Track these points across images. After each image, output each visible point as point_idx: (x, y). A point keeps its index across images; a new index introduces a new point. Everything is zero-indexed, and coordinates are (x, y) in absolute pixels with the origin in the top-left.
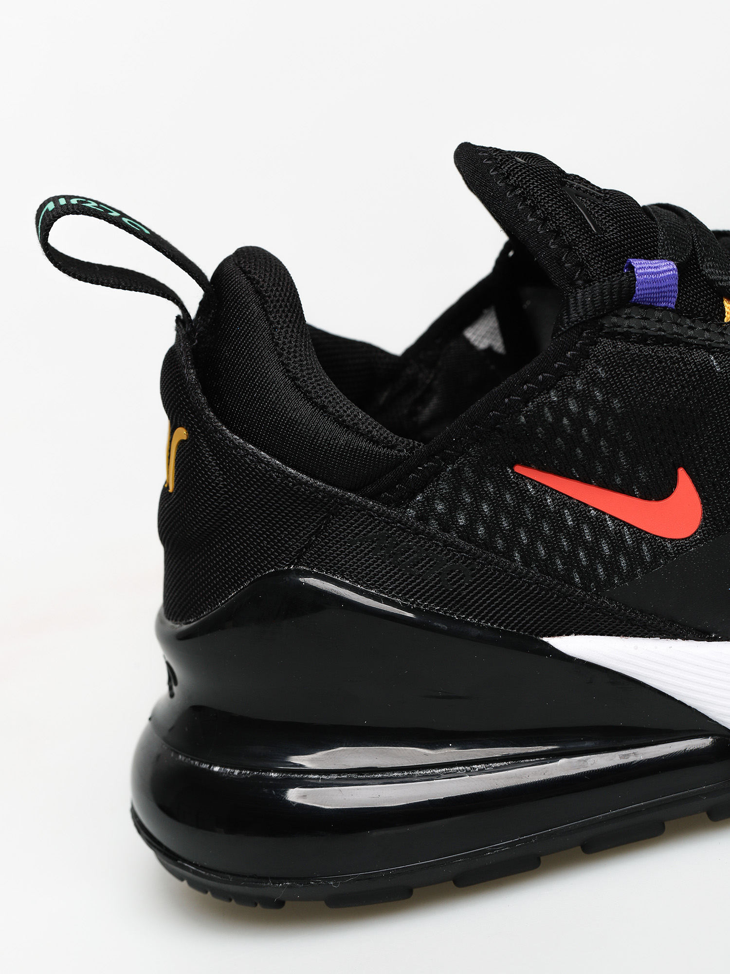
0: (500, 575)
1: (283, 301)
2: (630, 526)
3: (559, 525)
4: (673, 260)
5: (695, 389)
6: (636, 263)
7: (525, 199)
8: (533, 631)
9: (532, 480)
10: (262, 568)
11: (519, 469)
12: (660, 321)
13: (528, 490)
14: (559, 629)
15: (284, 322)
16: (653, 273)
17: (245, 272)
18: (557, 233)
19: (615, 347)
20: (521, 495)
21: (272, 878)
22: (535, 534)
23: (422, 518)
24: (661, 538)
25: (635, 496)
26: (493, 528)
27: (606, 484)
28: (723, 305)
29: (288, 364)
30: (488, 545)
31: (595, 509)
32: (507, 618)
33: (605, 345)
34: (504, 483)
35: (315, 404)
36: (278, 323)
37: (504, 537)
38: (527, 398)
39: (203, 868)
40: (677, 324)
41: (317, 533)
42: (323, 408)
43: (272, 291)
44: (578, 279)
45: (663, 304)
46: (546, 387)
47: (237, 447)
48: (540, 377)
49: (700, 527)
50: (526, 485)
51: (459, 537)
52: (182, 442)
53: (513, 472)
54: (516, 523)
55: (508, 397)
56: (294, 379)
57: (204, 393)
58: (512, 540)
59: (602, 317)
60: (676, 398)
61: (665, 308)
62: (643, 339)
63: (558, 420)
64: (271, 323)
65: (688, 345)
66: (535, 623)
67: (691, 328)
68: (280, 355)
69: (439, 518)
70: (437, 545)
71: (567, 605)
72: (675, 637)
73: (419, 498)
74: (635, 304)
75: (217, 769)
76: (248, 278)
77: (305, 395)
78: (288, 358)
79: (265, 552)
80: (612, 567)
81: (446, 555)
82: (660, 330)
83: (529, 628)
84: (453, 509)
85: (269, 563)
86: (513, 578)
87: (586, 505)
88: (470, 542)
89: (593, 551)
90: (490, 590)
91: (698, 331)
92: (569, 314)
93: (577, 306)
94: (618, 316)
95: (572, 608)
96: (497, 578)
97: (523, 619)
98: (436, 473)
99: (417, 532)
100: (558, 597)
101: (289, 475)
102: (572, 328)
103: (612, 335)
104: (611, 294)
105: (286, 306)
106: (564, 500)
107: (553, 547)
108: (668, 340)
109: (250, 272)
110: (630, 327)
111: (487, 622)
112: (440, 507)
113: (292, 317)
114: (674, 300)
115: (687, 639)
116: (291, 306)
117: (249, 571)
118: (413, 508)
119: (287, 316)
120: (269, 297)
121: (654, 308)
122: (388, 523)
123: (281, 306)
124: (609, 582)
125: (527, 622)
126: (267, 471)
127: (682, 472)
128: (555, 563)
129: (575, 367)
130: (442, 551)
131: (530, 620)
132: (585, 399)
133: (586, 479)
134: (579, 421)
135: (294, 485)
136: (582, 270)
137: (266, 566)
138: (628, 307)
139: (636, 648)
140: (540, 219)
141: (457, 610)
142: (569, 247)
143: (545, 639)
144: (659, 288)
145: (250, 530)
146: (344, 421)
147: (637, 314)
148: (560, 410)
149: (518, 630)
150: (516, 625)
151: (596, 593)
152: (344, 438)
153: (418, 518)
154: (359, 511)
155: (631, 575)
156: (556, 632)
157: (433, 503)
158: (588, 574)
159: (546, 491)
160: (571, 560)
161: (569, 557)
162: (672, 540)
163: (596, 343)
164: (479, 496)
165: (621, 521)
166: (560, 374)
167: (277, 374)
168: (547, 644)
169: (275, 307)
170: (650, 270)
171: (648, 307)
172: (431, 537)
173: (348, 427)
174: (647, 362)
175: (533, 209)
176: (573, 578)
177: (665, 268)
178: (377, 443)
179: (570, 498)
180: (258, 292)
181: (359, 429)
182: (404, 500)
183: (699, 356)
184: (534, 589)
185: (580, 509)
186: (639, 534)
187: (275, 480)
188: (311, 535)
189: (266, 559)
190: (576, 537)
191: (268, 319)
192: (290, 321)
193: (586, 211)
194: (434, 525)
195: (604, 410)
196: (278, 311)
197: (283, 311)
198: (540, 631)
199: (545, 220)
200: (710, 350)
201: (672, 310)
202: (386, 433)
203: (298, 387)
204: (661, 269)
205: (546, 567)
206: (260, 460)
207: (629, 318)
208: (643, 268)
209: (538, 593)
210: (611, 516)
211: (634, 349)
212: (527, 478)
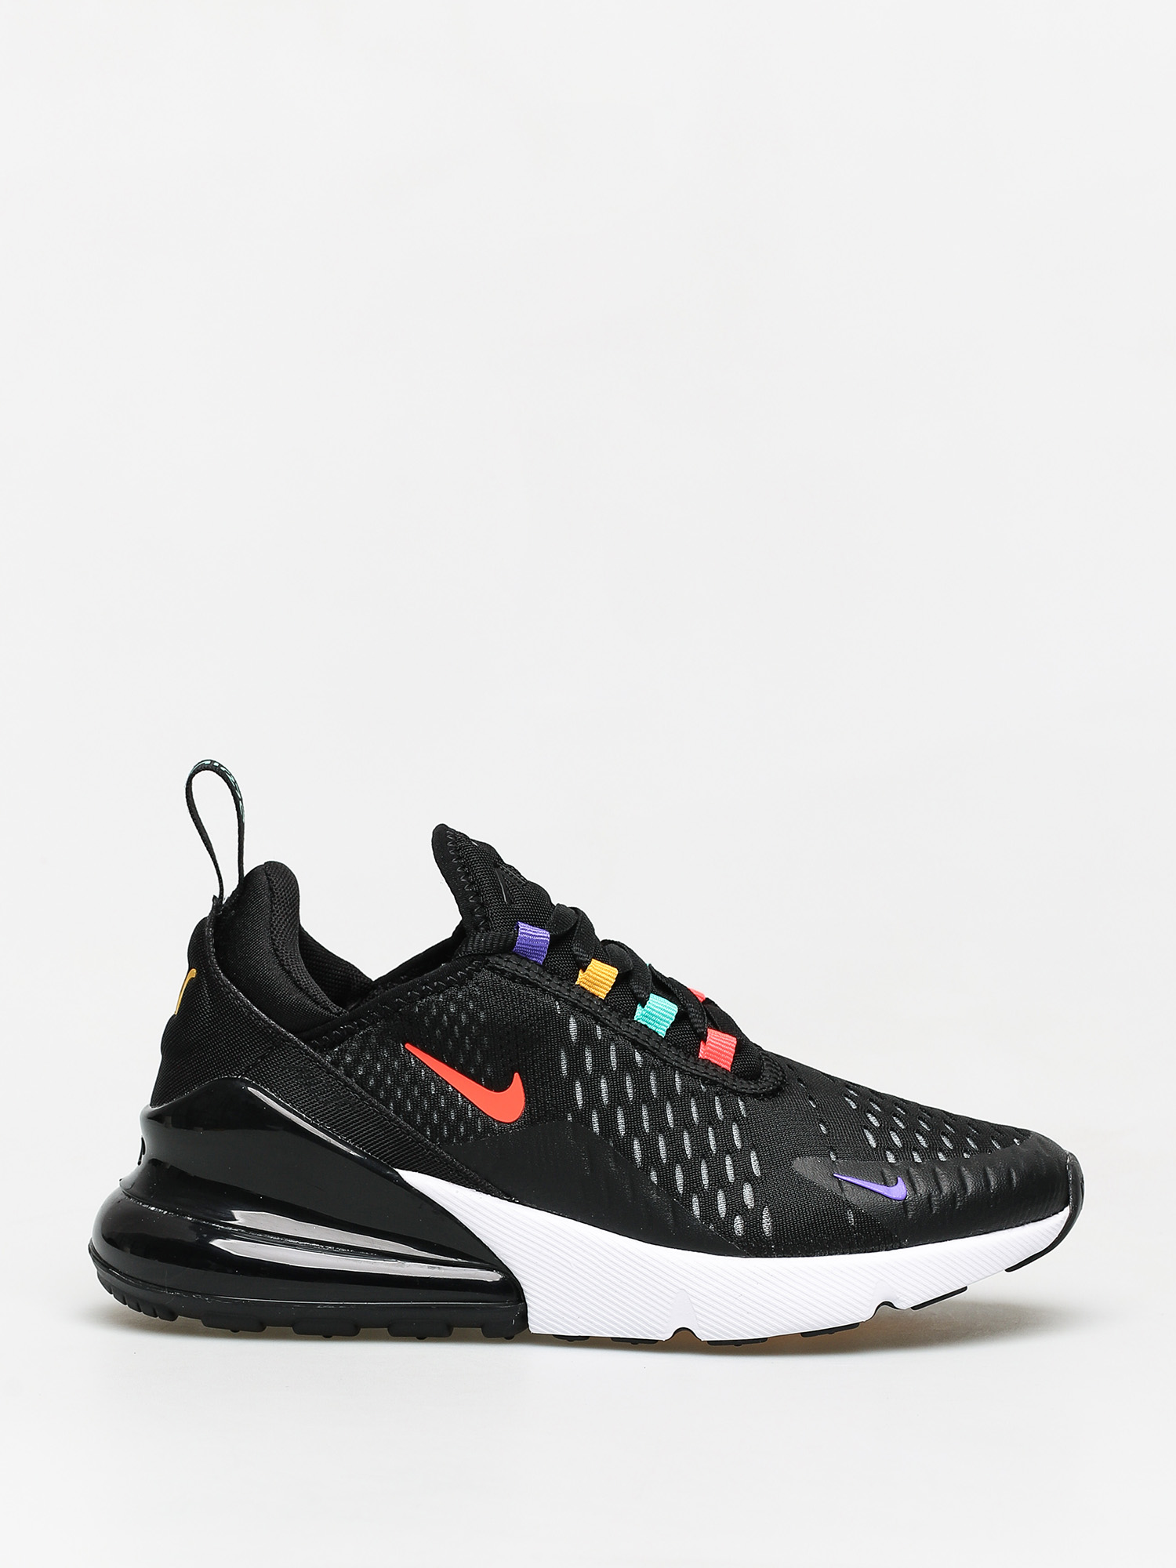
0: (377, 1115)
1: (286, 899)
2: (473, 1105)
3: (425, 1093)
4: (550, 932)
5: (538, 1020)
6: (521, 925)
7: (464, 867)
8: (391, 1162)
9: (415, 1056)
10: (220, 1074)
11: (408, 1046)
12: (528, 969)
13: (411, 1062)
14: (409, 1165)
15: (282, 913)
16: (531, 935)
17: (267, 875)
18: (477, 894)
19: (492, 977)
20: (405, 1066)
21: (168, 1288)
22: (407, 1094)
23: (335, 1063)
24: (492, 1118)
25: (482, 1085)
26: (380, 1082)
27: (463, 1071)
28: (578, 974)
29: (275, 940)
30: (373, 1093)
31: (452, 1087)
32: (374, 1148)
33: (485, 975)
34: (395, 1053)
35: (284, 969)
36: (277, 912)
37: (386, 1090)
38: (424, 995)
39: (125, 1275)
40: (540, 975)
41: (263, 1057)
42: (289, 972)
43: (280, 890)
44: (481, 926)
45: (534, 959)
46: (438, 991)
47: (225, 986)
48: (435, 983)
49: (520, 1117)
50: (410, 1059)
51: (356, 1083)
52: (192, 978)
53: (404, 1048)
54: (397, 1082)
55: (411, 991)
56: (276, 950)
57: (215, 946)
58: (390, 1092)
59: (490, 955)
60: (523, 1022)
61: (535, 962)
62: (513, 978)
63: (440, 1015)
64: (273, 911)
65: (544, 991)
66: (393, 1156)
67: (549, 980)
68: (272, 933)
69: (346, 1066)
70: (340, 1084)
71: (417, 1148)
72: (487, 1193)
73: (336, 1049)
74: (515, 953)
75: (153, 1208)
76: (268, 879)
77: (280, 962)
78: (276, 936)
79: (225, 1063)
80: (453, 1130)
81: (344, 1092)
82: (527, 975)
83: (387, 1159)
84: (357, 1061)
85: (226, 1071)
86: (385, 1119)
87: (447, 1083)
88: (363, 1088)
89: (443, 1116)
90: (377, 1142)
91: (554, 984)
92: (467, 946)
93: (474, 943)
94: (500, 957)
95: (420, 1151)
96: (374, 1116)
97: (385, 1151)
98: (351, 1033)
99: (329, 1072)
100: (413, 1141)
101: (253, 1012)
102: (466, 956)
103: (493, 969)
104: (499, 941)
105: (287, 903)
106: (433, 1076)
107: (416, 1105)
108: (530, 983)
109: (270, 875)
110: (506, 967)
111: (360, 1146)
112: (349, 1059)
113: (289, 911)
114: (543, 958)
115: (495, 1196)
116: (290, 904)
117: (211, 1075)
118: (330, 1055)
119: (285, 909)
120: (277, 893)
121: (528, 960)
122: (311, 1061)
123: (283, 902)
124: (449, 1139)
125: (387, 1154)
126: (240, 1006)
127: (516, 1074)
128: (416, 1116)
129: (461, 982)
130: (342, 1088)
131: (390, 1153)
132: (461, 1006)
133: (451, 1065)
134: (454, 1020)
135: (255, 1019)
136: (486, 921)
137: (223, 1073)
138: (510, 954)
139: (457, 1192)
140: (469, 881)
141: (341, 1133)
142: (482, 905)
143: (397, 1170)
144: (533, 946)
145: (219, 1047)
146: (300, 984)
147: (513, 959)
148: (443, 1010)
149: (380, 1158)
150: (380, 1154)
151: (439, 1146)
152: (296, 996)
153: (332, 1063)
154: (294, 1048)
155: (465, 1138)
156: (406, 1167)
157: (345, 1055)
158: (436, 1131)
159: (423, 1067)
160: (427, 1117)
161: (426, 1115)
162: (499, 1122)
163: (480, 971)
164: (377, 1058)
165: (468, 1100)
166: (450, 985)
167: (266, 945)
168: (397, 1173)
169: (279, 901)
170: (529, 932)
171: (522, 958)
172: (338, 1078)
173: (301, 989)
174: (511, 992)
175: (467, 875)
176: (426, 1131)
177: (543, 935)
178: (317, 1003)
179: (437, 1075)
180: (271, 889)
181: (308, 991)
182: (324, 1049)
183: (547, 1000)
184: (397, 1131)
185: (442, 1084)
186: (478, 1112)
187: (244, 1014)
188: (258, 1058)
189: (224, 1068)
190: (433, 1103)
191: (271, 908)
192: (286, 913)
193: (505, 886)
194: (340, 1072)
195: (472, 1017)
196: (280, 904)
197: (284, 906)
198: (396, 1163)
199: (473, 883)
200: (557, 998)
201: (540, 966)
202: (325, 998)
203: (277, 955)
204: (538, 934)
205: (408, 1117)
206: (238, 998)
207: (508, 961)
208: (525, 929)
209: (400, 1135)
210: (462, 1095)
211: (505, 982)
212: (412, 1054)
